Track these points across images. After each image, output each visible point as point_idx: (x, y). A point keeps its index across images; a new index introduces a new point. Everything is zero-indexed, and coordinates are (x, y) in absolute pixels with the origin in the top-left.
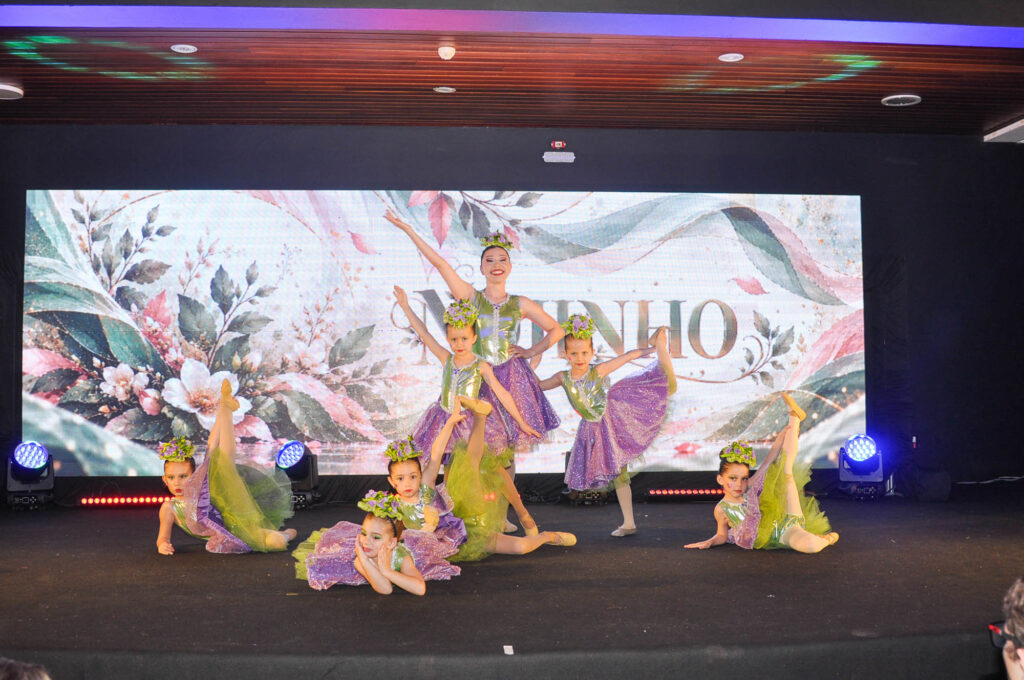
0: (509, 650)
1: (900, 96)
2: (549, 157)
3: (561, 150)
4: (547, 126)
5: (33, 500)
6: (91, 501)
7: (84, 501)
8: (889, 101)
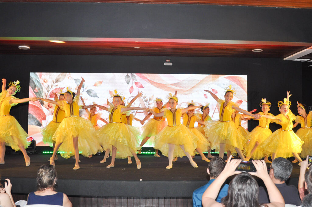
0: (141, 180)
1: (257, 50)
2: (165, 64)
3: (169, 62)
4: (166, 56)
5: (31, 152)
6: (45, 152)
7: (44, 152)
8: (254, 51)
